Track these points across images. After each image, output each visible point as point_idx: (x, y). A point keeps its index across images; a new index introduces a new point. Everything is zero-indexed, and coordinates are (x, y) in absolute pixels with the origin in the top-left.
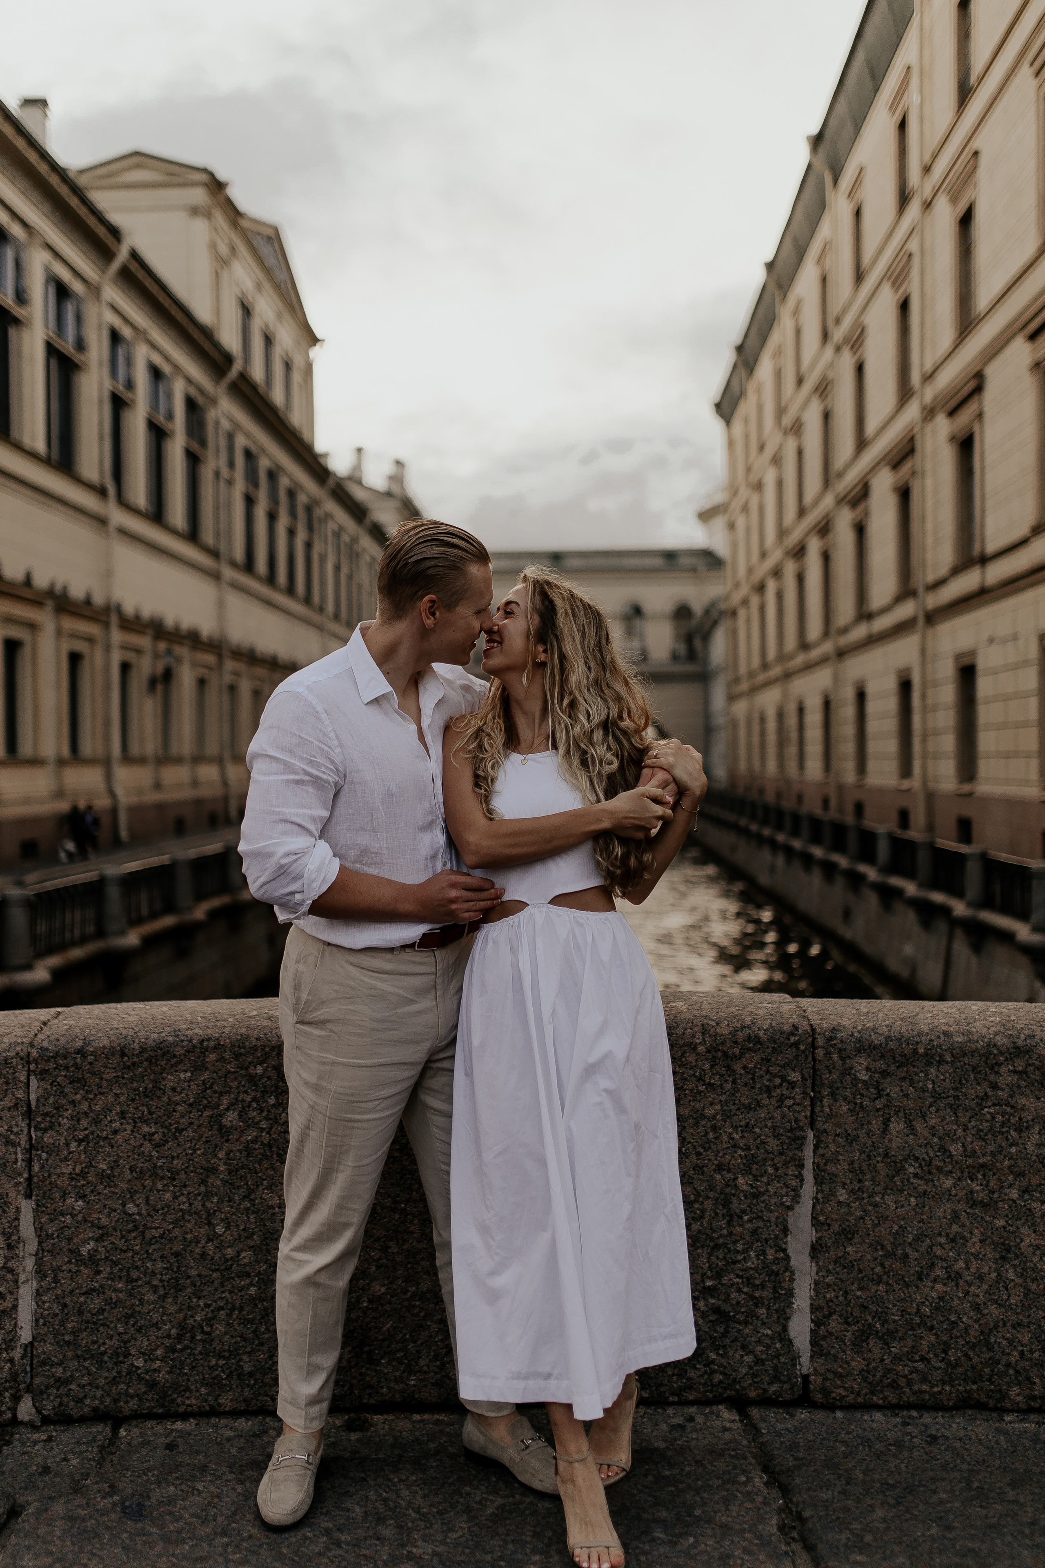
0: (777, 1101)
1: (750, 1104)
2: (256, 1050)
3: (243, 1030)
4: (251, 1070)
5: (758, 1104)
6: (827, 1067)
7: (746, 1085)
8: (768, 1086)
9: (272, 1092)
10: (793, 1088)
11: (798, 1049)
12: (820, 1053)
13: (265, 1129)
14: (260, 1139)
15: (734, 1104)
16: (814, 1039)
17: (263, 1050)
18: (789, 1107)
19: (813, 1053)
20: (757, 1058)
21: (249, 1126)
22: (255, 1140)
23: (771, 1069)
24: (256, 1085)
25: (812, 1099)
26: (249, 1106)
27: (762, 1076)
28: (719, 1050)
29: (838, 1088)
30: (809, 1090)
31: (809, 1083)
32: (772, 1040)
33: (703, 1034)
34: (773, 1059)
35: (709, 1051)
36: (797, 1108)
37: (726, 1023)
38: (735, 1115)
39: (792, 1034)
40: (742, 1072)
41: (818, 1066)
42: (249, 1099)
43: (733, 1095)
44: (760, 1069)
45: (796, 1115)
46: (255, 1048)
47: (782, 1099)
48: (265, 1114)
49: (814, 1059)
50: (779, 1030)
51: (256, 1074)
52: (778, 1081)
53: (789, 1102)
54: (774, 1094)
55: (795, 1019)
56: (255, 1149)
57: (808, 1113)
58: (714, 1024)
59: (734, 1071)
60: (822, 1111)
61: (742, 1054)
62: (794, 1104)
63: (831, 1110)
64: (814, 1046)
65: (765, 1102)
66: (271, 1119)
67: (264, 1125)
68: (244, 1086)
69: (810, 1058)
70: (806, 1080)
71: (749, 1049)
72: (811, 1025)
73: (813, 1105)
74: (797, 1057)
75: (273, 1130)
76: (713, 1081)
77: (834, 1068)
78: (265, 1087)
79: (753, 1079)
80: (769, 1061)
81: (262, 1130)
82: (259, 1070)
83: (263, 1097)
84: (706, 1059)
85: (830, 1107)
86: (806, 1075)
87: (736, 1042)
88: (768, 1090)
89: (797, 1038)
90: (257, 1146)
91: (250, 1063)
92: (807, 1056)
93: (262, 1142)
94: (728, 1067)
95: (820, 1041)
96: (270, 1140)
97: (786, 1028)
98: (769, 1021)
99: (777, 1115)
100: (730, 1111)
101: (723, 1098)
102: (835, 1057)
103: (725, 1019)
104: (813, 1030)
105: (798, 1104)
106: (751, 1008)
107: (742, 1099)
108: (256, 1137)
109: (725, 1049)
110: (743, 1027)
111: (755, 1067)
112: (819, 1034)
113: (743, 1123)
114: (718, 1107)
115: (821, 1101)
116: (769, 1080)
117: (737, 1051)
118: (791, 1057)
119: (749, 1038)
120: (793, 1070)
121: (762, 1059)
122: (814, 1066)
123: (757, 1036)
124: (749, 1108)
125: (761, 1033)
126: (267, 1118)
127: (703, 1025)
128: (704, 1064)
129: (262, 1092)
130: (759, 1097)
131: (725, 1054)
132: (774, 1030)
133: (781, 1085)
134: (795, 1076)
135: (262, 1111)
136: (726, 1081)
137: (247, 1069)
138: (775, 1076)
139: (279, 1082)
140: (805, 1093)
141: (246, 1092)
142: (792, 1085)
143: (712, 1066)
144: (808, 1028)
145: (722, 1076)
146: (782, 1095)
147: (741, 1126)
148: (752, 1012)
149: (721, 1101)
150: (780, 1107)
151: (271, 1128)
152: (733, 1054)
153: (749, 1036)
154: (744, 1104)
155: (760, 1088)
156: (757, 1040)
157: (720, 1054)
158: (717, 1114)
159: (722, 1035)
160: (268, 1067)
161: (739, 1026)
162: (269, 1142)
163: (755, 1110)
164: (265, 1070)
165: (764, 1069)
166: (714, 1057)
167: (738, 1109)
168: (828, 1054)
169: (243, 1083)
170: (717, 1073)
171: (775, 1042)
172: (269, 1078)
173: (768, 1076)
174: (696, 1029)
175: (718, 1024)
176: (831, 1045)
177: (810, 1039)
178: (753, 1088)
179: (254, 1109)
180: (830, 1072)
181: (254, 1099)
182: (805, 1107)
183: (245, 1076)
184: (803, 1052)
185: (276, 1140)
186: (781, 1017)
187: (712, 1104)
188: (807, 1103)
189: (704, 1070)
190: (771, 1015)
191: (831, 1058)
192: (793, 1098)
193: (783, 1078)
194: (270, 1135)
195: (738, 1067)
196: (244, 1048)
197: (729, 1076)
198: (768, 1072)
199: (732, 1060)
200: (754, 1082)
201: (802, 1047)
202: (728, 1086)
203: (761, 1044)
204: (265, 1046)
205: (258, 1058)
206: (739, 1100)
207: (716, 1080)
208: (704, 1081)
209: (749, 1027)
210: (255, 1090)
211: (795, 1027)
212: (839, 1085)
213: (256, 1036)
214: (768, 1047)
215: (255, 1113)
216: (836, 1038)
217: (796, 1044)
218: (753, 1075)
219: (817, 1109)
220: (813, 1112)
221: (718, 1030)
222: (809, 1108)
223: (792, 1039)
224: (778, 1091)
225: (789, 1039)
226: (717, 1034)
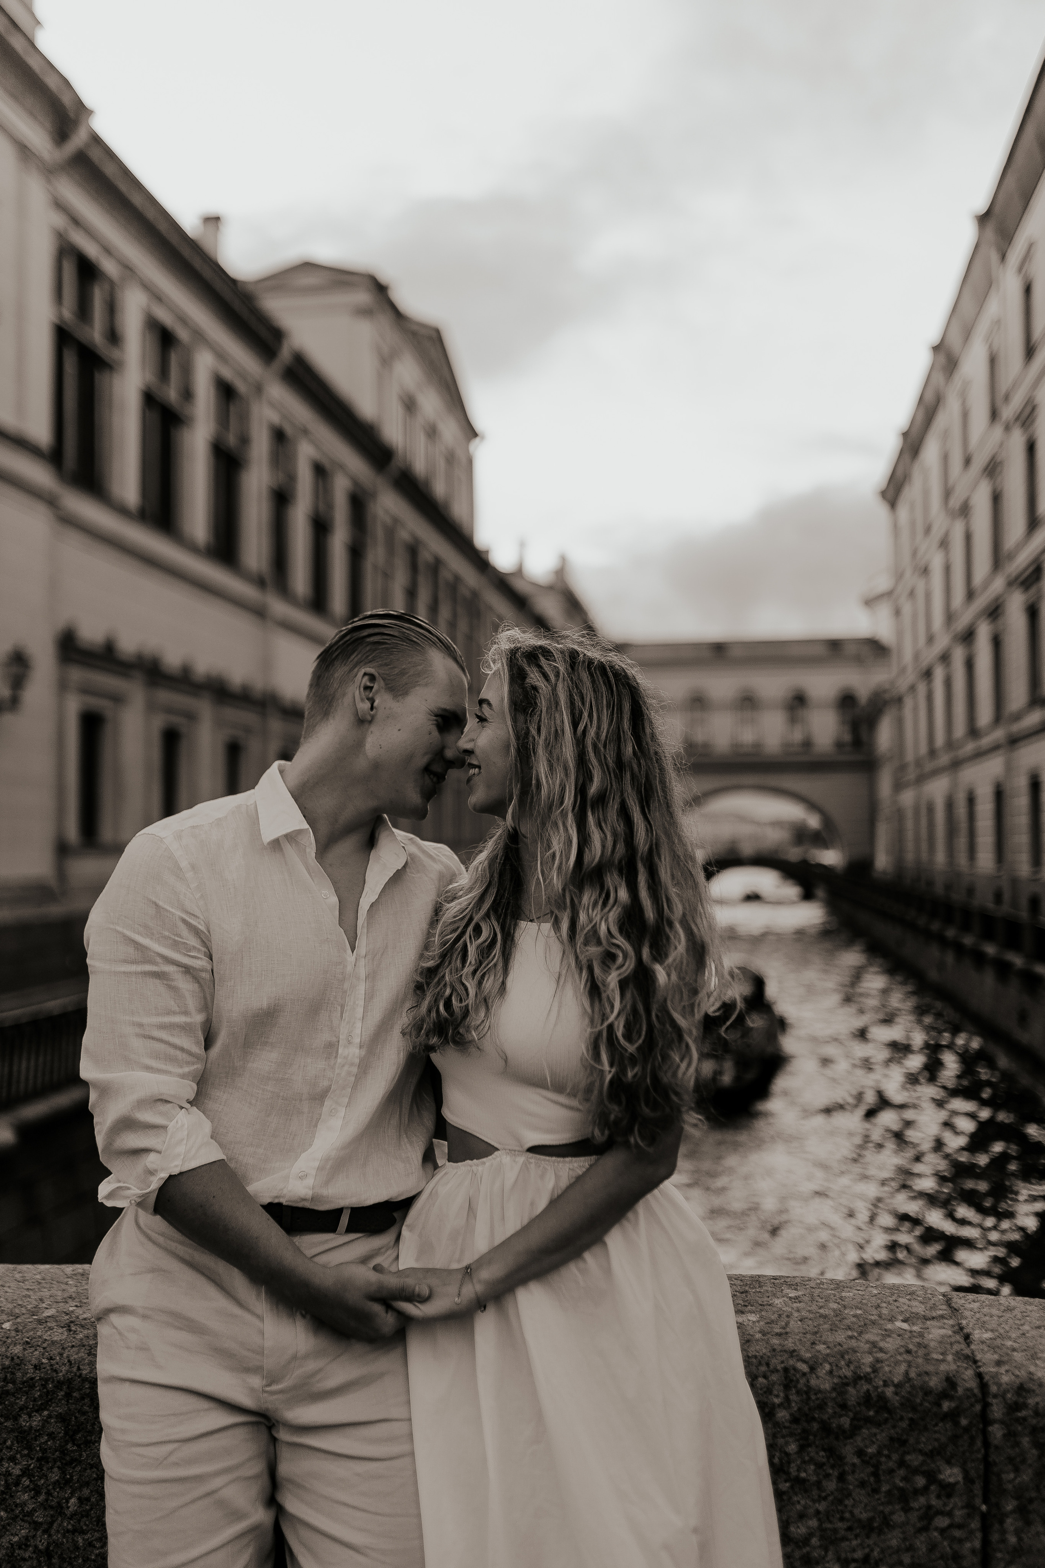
0: (921, 1518)
1: (871, 1520)
2: (32, 1387)
3: (17, 1350)
4: (24, 1420)
5: (887, 1523)
6: (1011, 1460)
7: (862, 1484)
8: (902, 1490)
9: (55, 1461)
10: (949, 1496)
11: (956, 1424)
12: (997, 1432)
13: (41, 1524)
14: (32, 1542)
15: (842, 1519)
16: (986, 1406)
17: (44, 1386)
18: (942, 1531)
19: (985, 1433)
20: (882, 1436)
21: (15, 1519)
22: (24, 1544)
23: (908, 1458)
24: (30, 1448)
25: (984, 1517)
26: (17, 1484)
27: (891, 1471)
28: (814, 1419)
29: (1031, 1501)
30: (978, 1501)
31: (977, 1488)
32: (908, 1404)
33: (786, 1387)
34: (912, 1440)
35: (795, 1420)
36: (957, 1533)
37: (827, 1367)
38: (845, 1539)
39: (944, 1395)
40: (856, 1460)
41: (993, 1457)
42: (17, 1471)
43: (841, 1502)
44: (888, 1457)
45: (956, 1546)
46: (30, 1384)
47: (929, 1514)
48: (41, 1498)
49: (986, 1444)
50: (922, 1388)
51: (31, 1427)
52: (920, 1481)
53: (942, 1522)
54: (915, 1505)
55: (950, 1365)
56: (24, 1560)
57: (977, 1544)
58: (804, 1367)
59: (841, 1458)
60: (1003, 1541)
61: (855, 1429)
62: (950, 1526)
63: (1020, 1539)
64: (985, 1419)
65: (899, 1517)
66: (52, 1507)
67: (39, 1517)
68: (10, 1448)
69: (979, 1443)
70: (972, 1482)
71: (868, 1420)
72: (980, 1376)
73: (985, 1529)
74: (954, 1439)
75: (55, 1526)
76: (803, 1475)
77: (1024, 1461)
78: (44, 1451)
79: (875, 1474)
80: (903, 1443)
81: (36, 1525)
82: (36, 1421)
83: (40, 1468)
84: (791, 1435)
85: (1018, 1533)
86: (973, 1473)
87: (844, 1406)
88: (904, 1498)
89: (953, 1405)
90: (27, 1555)
91: (21, 1409)
92: (972, 1439)
93: (36, 1547)
94: (831, 1451)
95: (997, 1411)
96: (49, 1544)
97: (934, 1382)
98: (903, 1367)
99: (920, 1543)
100: (835, 1531)
101: (822, 1507)
102: (1026, 1441)
103: (826, 1357)
104: (983, 1386)
105: (960, 1527)
106: (872, 1335)
107: (856, 1511)
108: (27, 1538)
109: (825, 1417)
110: (858, 1378)
111: (879, 1453)
112: (995, 1396)
113: (859, 1555)
114: (813, 1523)
115: (1001, 1522)
116: (905, 1479)
117: (845, 1422)
118: (943, 1439)
119: (867, 1400)
120: (949, 1462)
121: (892, 1439)
122: (986, 1457)
123: (882, 1397)
124: (868, 1528)
125: (889, 1392)
126: (44, 1506)
127: (786, 1370)
128: (787, 1443)
129: (39, 1460)
130: (888, 1509)
131: (826, 1428)
132: (913, 1387)
133: (926, 1489)
134: (951, 1474)
135: (38, 1493)
136: (827, 1476)
137: (16, 1418)
138: (916, 1471)
139: (67, 1443)
140: (970, 1506)
141: (12, 1459)
142: (948, 1490)
143: (802, 1448)
144: (973, 1384)
145: (820, 1466)
146: (929, 1507)
147: (855, 1560)
148: (874, 1344)
149: (818, 1512)
150: (925, 1529)
151: (51, 1524)
152: (840, 1427)
153: (868, 1394)
154: (859, 1521)
155: (889, 1493)
156: (882, 1404)
157: (815, 1426)
158: (811, 1535)
159: (820, 1391)
160: (50, 1416)
161: (849, 1374)
162: (47, 1548)
163: (880, 1532)
164: (46, 1422)
165: (895, 1457)
166: (804, 1431)
167: (849, 1529)
168: (1011, 1435)
169: (9, 1443)
170: (812, 1460)
171: (914, 1409)
172: (51, 1436)
173: (902, 1472)
174: (774, 1377)
175: (812, 1369)
176: (1019, 1421)
177: (978, 1408)
178: (876, 1491)
179: (26, 1489)
180: (1017, 1470)
181: (26, 1472)
182: (972, 1532)
183: (12, 1430)
184: (966, 1430)
185: (58, 1545)
186: (927, 1358)
187: (802, 1516)
188: (975, 1524)
189: (787, 1454)
190: (909, 1352)
191: (1017, 1444)
192: (950, 1514)
193: (932, 1477)
194: (50, 1536)
195: (848, 1451)
196: (14, 1382)
197: (833, 1467)
198: (902, 1463)
199: (837, 1438)
200: (878, 1480)
201: (964, 1422)
202: (831, 1485)
203: (889, 1411)
204: (47, 1380)
205: (35, 1400)
206: (851, 1512)
207: (809, 1473)
208: (788, 1473)
209: (867, 1378)
210: (28, 1455)
211: (951, 1382)
212: (1033, 1494)
213: (34, 1361)
214: (902, 1419)
215: (26, 1496)
216: (1025, 1406)
217: (953, 1416)
218: (877, 1466)
219: (995, 1537)
220: (986, 1542)
221: (813, 1382)
222: (979, 1535)
223: (946, 1405)
224: (922, 1500)
225: (939, 1405)
226: (809, 1388)
